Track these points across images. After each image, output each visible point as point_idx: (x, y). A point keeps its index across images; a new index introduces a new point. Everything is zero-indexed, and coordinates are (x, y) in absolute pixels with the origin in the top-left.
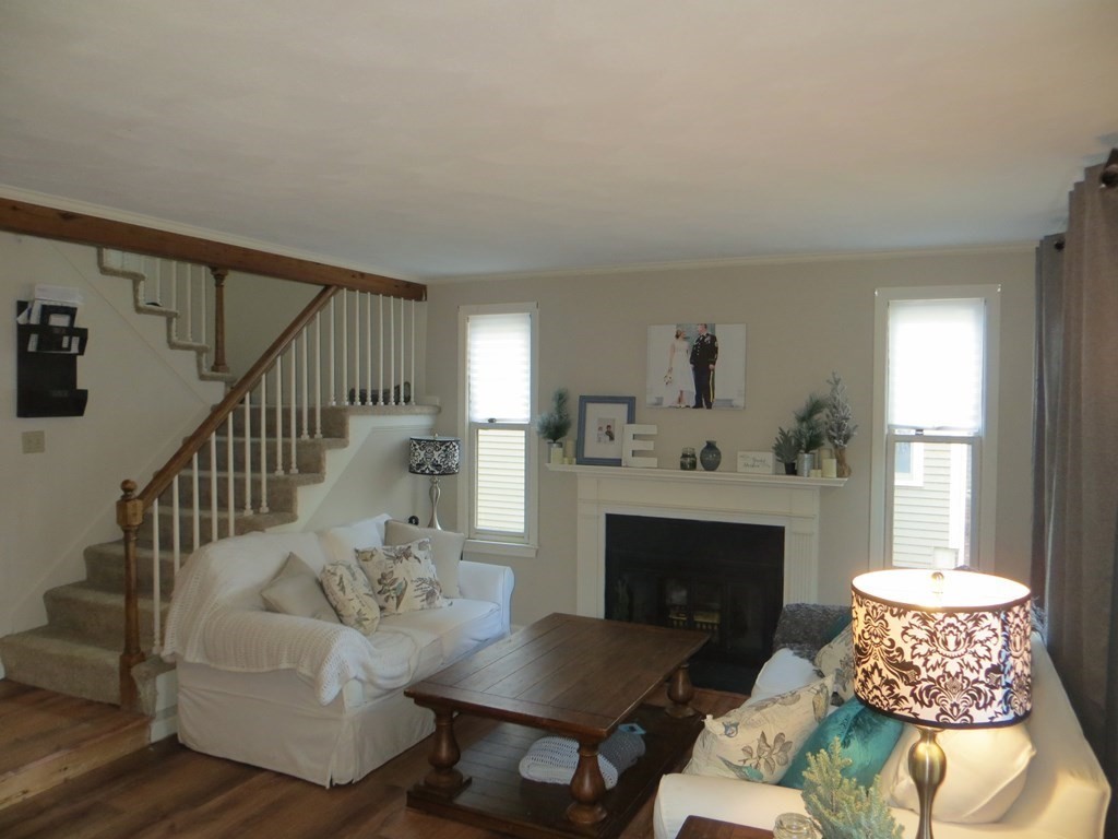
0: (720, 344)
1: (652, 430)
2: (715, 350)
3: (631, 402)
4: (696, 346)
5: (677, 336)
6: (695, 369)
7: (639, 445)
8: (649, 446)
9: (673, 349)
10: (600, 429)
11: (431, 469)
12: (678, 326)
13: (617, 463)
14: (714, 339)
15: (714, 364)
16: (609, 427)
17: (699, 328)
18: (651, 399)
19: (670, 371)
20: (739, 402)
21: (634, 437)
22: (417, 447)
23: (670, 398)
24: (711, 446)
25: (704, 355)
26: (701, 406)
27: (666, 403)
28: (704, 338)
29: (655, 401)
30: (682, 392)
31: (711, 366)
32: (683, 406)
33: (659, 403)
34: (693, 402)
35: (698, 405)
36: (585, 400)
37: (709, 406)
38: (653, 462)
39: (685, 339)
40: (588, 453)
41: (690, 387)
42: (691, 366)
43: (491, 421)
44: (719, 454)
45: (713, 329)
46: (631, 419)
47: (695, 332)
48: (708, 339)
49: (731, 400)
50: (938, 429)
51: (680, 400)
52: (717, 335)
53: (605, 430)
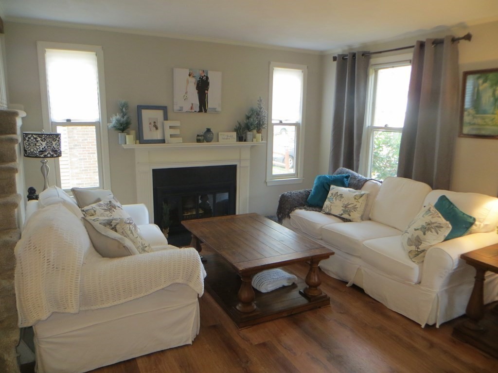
0: (210, 80)
1: (177, 123)
2: (208, 84)
3: (164, 109)
4: (199, 81)
5: (190, 75)
6: (199, 93)
7: (173, 132)
8: (177, 132)
9: (188, 82)
10: (150, 124)
11: (52, 153)
12: (190, 70)
13: (163, 141)
14: (207, 78)
15: (208, 90)
16: (155, 122)
17: (201, 72)
18: (176, 108)
19: (186, 93)
20: (219, 109)
21: (171, 127)
22: (39, 139)
23: (187, 108)
24: (209, 130)
25: (203, 86)
26: (202, 111)
27: (185, 110)
28: (203, 77)
29: (179, 108)
30: (192, 104)
31: (206, 91)
32: (193, 111)
33: (181, 109)
34: (198, 110)
35: (200, 111)
36: (140, 108)
37: (206, 111)
38: (180, 139)
39: (194, 77)
40: (146, 137)
41: (197, 102)
42: (197, 91)
43: (69, 120)
44: (213, 134)
45: (207, 73)
46: (166, 118)
47: (198, 73)
48: (205, 77)
49: (215, 109)
50: (286, 120)
51: (192, 108)
52: (209, 77)
53: (153, 124)
